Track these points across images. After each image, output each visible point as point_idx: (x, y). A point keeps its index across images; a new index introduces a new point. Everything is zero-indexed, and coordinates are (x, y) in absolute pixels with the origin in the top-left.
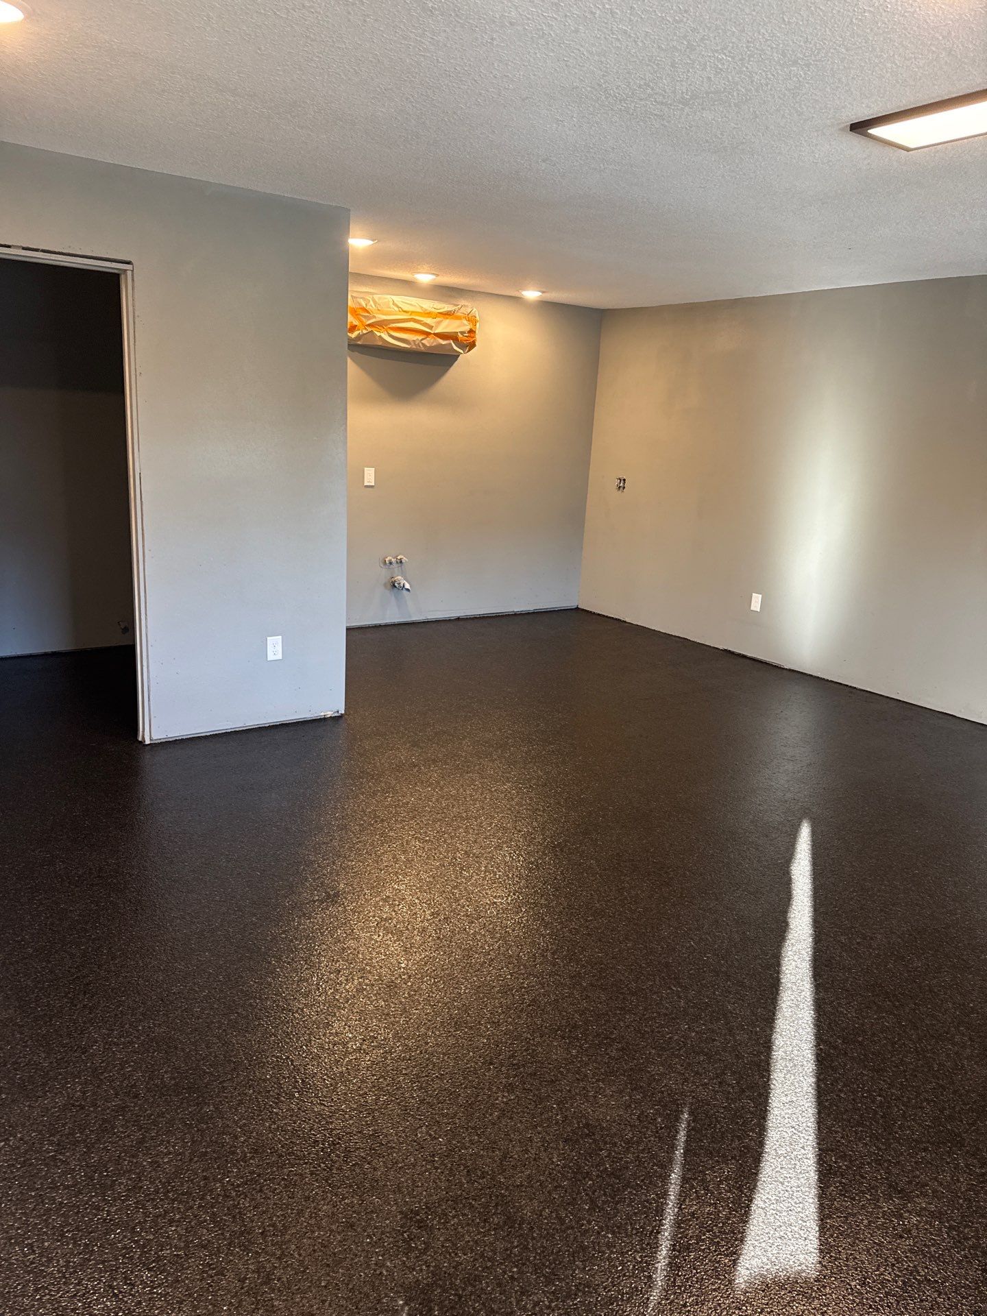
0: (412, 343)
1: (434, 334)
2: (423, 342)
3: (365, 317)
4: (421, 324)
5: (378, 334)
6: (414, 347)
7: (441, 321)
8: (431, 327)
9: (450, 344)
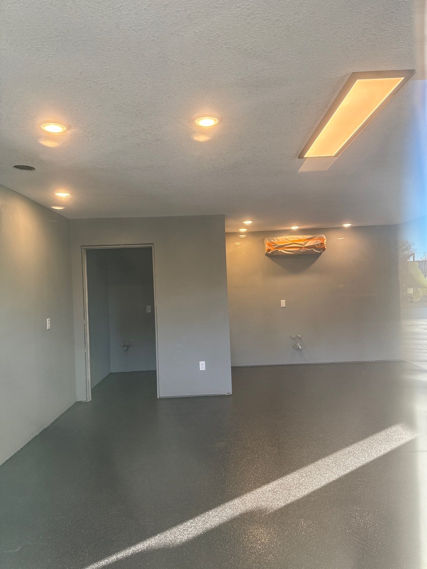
0: (295, 252)
1: (304, 247)
2: (300, 251)
3: (273, 245)
4: (298, 244)
5: (280, 251)
6: (296, 253)
7: (307, 242)
8: (302, 245)
9: (313, 250)
